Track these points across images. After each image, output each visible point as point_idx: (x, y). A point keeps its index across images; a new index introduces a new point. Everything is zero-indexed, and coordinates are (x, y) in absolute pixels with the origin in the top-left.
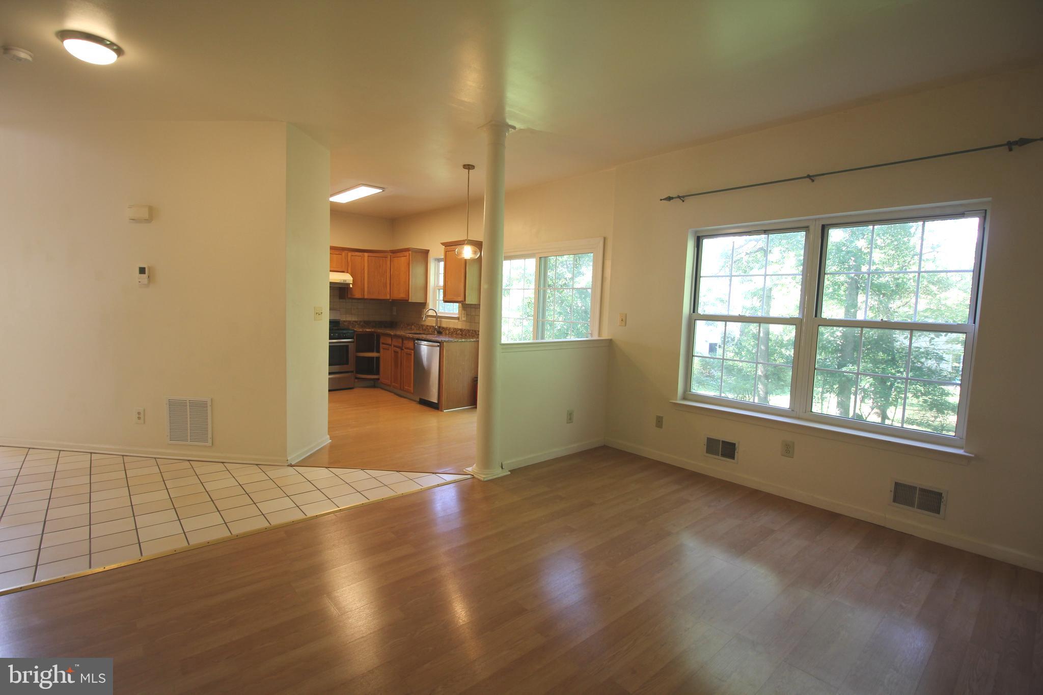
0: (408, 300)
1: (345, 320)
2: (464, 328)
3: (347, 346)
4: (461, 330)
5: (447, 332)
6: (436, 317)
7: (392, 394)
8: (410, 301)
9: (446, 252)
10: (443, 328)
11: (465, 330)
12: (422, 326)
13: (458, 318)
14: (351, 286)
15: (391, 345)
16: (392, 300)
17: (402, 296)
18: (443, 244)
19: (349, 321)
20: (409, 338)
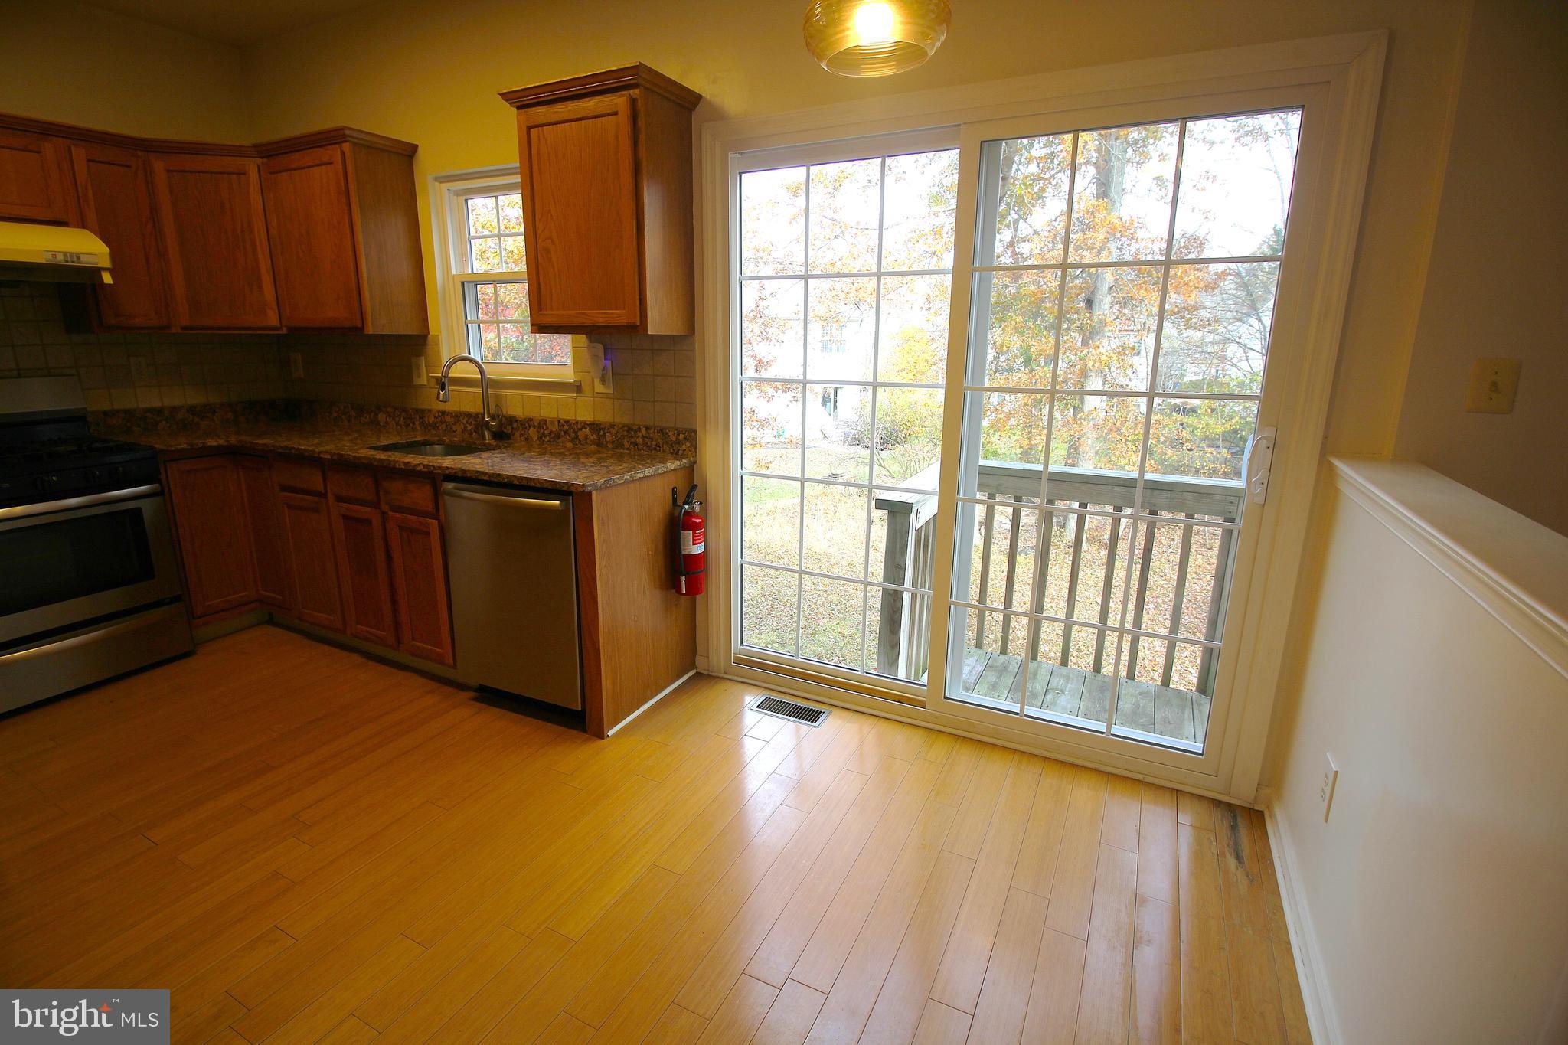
0: (362, 328)
1: (107, 407)
2: (604, 417)
3: (138, 512)
4: (595, 427)
5: (533, 433)
6: (484, 383)
7: (357, 658)
8: (370, 330)
9: (529, 128)
10: (511, 420)
11: (613, 426)
12: (421, 413)
13: (577, 388)
14: (107, 278)
15: (324, 495)
16: (290, 329)
17: (332, 312)
18: (508, 97)
19: (125, 412)
20: (410, 474)
